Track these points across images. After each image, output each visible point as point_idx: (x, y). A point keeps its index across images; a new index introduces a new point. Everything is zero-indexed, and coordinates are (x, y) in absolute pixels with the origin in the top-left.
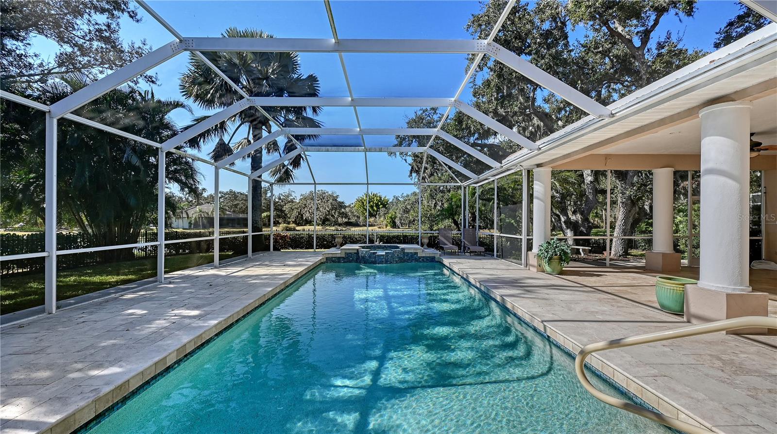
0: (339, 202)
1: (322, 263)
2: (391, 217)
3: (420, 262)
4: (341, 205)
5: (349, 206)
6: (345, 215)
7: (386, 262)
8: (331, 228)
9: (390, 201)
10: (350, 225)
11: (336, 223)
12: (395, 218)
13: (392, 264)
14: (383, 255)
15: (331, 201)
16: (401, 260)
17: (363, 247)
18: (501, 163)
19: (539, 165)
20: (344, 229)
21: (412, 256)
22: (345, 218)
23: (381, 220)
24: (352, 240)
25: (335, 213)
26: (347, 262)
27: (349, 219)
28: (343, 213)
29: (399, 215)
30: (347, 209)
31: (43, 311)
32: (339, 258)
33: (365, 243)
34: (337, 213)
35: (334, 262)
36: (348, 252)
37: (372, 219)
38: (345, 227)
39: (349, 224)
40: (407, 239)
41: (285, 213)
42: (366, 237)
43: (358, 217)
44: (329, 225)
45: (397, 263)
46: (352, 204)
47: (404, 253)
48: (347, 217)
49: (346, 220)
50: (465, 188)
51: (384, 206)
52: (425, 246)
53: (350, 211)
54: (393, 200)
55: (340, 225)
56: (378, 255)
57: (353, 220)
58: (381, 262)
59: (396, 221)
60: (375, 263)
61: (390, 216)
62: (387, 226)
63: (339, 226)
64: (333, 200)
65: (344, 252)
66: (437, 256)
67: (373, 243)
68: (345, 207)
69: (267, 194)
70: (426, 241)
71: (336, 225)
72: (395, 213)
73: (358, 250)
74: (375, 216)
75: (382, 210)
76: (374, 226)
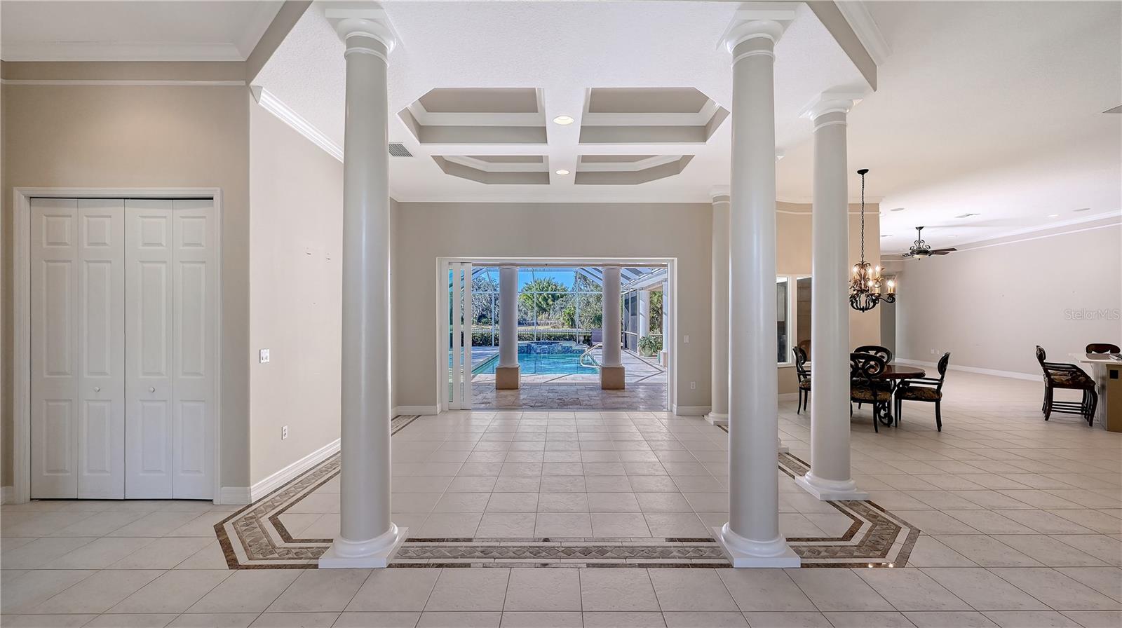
2: (569, 314)
12: (573, 314)
23: (555, 316)
29: (578, 311)
33: (532, 340)
37: (544, 316)
42: (533, 336)
43: (526, 313)
59: (575, 317)
61: (568, 311)
62: (564, 324)
67: (540, 339)
72: (575, 308)
74: (548, 312)
75: (558, 303)
76: (548, 324)
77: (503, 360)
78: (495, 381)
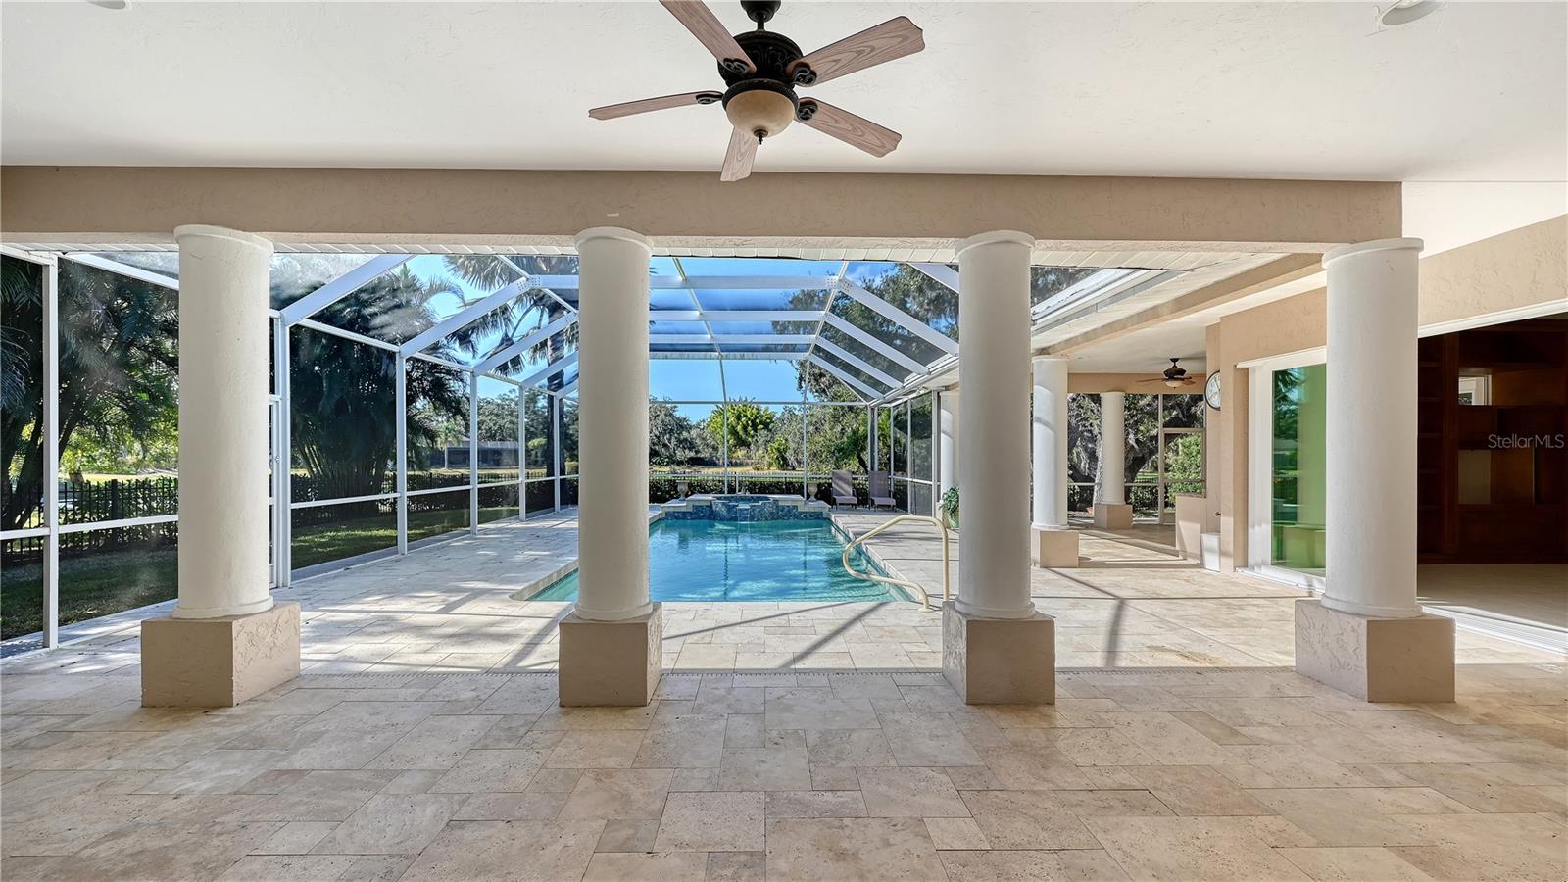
0: (678, 419)
1: (660, 520)
2: (778, 449)
3: (802, 519)
4: (682, 425)
5: (697, 427)
6: (690, 445)
7: (752, 519)
8: (661, 470)
9: (778, 416)
10: (699, 464)
11: (673, 461)
12: (785, 450)
13: (760, 522)
14: (746, 509)
15: (662, 416)
16: (774, 516)
17: (719, 498)
18: (903, 382)
19: (947, 388)
20: (687, 471)
21: (789, 511)
22: (690, 449)
23: (758, 453)
24: (701, 488)
25: (670, 440)
26: (696, 519)
27: (697, 452)
28: (686, 440)
29: (792, 445)
30: (694, 433)
31: (397, 553)
32: (684, 513)
33: (722, 492)
34: (673, 440)
35: (677, 518)
36: (697, 504)
37: (741, 453)
38: (689, 468)
39: (697, 461)
40: (791, 488)
41: (572, 440)
42: (724, 484)
43: (715, 448)
44: (659, 463)
45: (767, 519)
46: (703, 421)
47: (777, 506)
48: (694, 447)
49: (692, 454)
50: (873, 409)
51: (766, 426)
52: (813, 498)
53: (699, 436)
54: (783, 414)
55: (680, 463)
56: (740, 509)
57: (705, 454)
58: (745, 519)
59: (787, 455)
60: (735, 519)
61: (776, 446)
62: (770, 465)
63: (678, 465)
64: (666, 415)
65: (691, 504)
66: (825, 511)
67: (734, 492)
68: (689, 429)
69: (536, 402)
70: (814, 490)
71: (673, 463)
72: (786, 440)
73: (711, 501)
74: (748, 446)
75: (762, 434)
76: (747, 465)
77: (591, 591)
78: (556, 667)
